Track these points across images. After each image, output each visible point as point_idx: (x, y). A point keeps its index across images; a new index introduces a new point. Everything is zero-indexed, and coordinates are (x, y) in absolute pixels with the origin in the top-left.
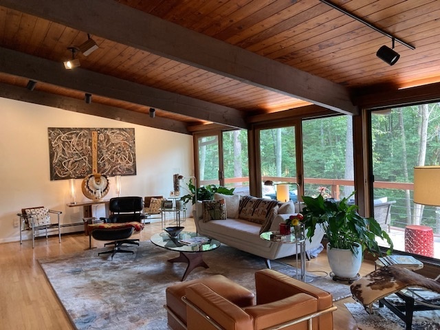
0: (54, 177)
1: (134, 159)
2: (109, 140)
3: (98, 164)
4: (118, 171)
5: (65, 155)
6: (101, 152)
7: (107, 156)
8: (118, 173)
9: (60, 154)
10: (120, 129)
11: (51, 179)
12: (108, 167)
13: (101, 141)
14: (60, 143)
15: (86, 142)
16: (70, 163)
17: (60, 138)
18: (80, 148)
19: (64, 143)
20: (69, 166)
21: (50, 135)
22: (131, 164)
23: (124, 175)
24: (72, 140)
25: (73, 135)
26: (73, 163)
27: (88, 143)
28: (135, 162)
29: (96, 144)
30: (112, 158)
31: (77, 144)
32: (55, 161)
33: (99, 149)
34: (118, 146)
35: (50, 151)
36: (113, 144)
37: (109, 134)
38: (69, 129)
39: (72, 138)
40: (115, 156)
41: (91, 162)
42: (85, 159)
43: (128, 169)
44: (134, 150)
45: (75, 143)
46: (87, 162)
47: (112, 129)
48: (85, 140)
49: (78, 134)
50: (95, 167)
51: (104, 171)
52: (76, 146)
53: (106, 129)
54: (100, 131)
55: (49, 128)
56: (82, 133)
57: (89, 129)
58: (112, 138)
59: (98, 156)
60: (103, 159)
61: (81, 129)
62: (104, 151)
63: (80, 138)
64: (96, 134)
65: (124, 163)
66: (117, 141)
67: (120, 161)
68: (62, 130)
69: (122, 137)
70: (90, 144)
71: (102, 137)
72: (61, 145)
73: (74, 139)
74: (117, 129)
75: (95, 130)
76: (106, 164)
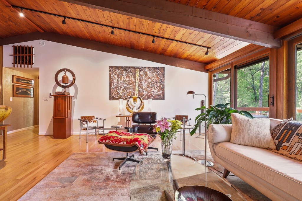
0: (112, 98)
1: (164, 88)
2: (146, 74)
3: (139, 91)
4: (152, 96)
5: (118, 84)
6: (141, 83)
7: (145, 86)
8: (152, 97)
9: (115, 83)
10: (154, 68)
11: (110, 99)
12: (145, 93)
13: (141, 75)
14: (116, 76)
15: (132, 76)
16: (121, 89)
17: (116, 73)
18: (128, 79)
19: (118, 76)
20: (121, 91)
21: (110, 71)
22: (161, 92)
23: (156, 99)
24: (123, 74)
25: (124, 72)
26: (123, 89)
27: (133, 77)
28: (163, 91)
29: (138, 77)
30: (148, 87)
31: (126, 77)
32: (112, 87)
33: (140, 81)
34: (152, 79)
35: (110, 81)
36: (149, 78)
37: (147, 71)
38: (122, 67)
39: (123, 73)
40: (150, 86)
41: (134, 89)
42: (131, 87)
43: (159, 95)
44: (163, 82)
45: (125, 77)
46: (132, 89)
47: (149, 67)
48: (131, 74)
49: (127, 71)
50: (137, 92)
51: (143, 95)
52: (125, 78)
53: (145, 68)
54: (141, 69)
55: (110, 67)
56: (129, 70)
57: (134, 68)
58: (149, 73)
59: (139, 85)
60: (142, 88)
61: (129, 67)
62: (143, 82)
63: (128, 73)
64: (138, 71)
65: (156, 91)
66: (152, 75)
67: (153, 90)
68: (117, 67)
69: (155, 73)
70: (135, 77)
71: (142, 73)
72: (116, 77)
73: (125, 74)
74: (152, 67)
75: (138, 68)
76: (144, 91)
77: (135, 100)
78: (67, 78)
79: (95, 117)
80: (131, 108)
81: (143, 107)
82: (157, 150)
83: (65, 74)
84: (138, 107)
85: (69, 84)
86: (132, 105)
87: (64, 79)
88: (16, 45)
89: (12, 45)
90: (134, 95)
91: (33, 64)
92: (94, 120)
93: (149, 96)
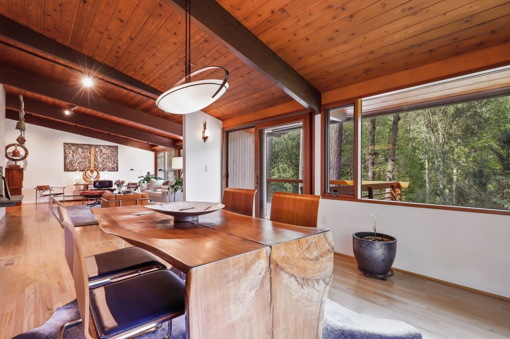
0: (66, 169)
1: (117, 163)
2: (101, 151)
3: (95, 164)
5: (74, 158)
6: (96, 158)
7: (100, 160)
8: (107, 169)
9: (71, 157)
10: (109, 146)
11: (65, 171)
12: (100, 166)
13: (97, 152)
14: (71, 151)
17: (71, 149)
18: (84, 155)
19: (73, 152)
20: (76, 164)
21: (64, 147)
22: (115, 165)
23: (111, 171)
25: (79, 148)
26: (79, 163)
27: (88, 153)
28: (117, 164)
29: (93, 153)
30: (103, 161)
31: (82, 153)
32: (67, 161)
33: (95, 156)
34: (107, 155)
35: (65, 156)
36: (104, 154)
37: (102, 148)
38: (77, 144)
40: (105, 160)
41: (90, 163)
42: (86, 161)
43: (113, 168)
44: (117, 158)
45: (80, 152)
46: (87, 163)
47: (104, 146)
48: (87, 150)
49: (82, 147)
50: (92, 165)
51: (99, 168)
53: (100, 146)
54: (96, 146)
55: (64, 143)
56: (85, 147)
57: (89, 145)
58: (104, 151)
59: (95, 160)
60: (98, 162)
61: (85, 145)
62: (98, 157)
63: (83, 149)
64: (94, 148)
65: (111, 164)
66: (106, 152)
67: (108, 163)
68: (72, 144)
69: (110, 151)
70: (90, 153)
71: (97, 150)
72: (71, 153)
73: (80, 150)
74: (107, 146)
75: (93, 145)
76: (100, 164)
77: (92, 171)
78: (19, 152)
79: (50, 187)
80: (88, 178)
81: (99, 178)
83: (16, 149)
84: (95, 177)
86: (89, 176)
87: (15, 153)
90: (90, 167)
92: (50, 189)
93: (104, 168)
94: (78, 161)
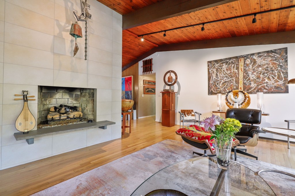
0: (211, 93)
1: (286, 78)
2: (255, 62)
3: (244, 83)
4: (265, 88)
5: (218, 78)
6: (247, 74)
7: (252, 76)
8: (265, 90)
9: (214, 77)
10: (268, 52)
11: (209, 94)
12: (253, 85)
13: (247, 65)
14: (215, 70)
15: (234, 67)
16: (221, 84)
17: (215, 67)
18: (229, 72)
19: (217, 70)
20: (221, 85)
21: (208, 66)
23: (272, 93)
24: (223, 67)
25: (224, 64)
26: (223, 83)
27: (235, 68)
29: (242, 67)
30: (258, 77)
31: (227, 70)
32: (211, 82)
33: (245, 71)
34: (265, 67)
35: (208, 76)
36: (260, 66)
37: (256, 58)
38: (221, 60)
39: (223, 66)
40: (261, 76)
41: (237, 82)
42: (233, 80)
43: (276, 87)
44: (286, 69)
45: (225, 69)
46: (234, 82)
47: (259, 53)
48: (233, 65)
49: (227, 62)
50: (241, 86)
51: (250, 88)
52: (226, 71)
53: (253, 54)
54: (246, 57)
55: (208, 62)
56: (231, 61)
57: (236, 57)
58: (259, 61)
59: (244, 77)
60: (249, 79)
61: (230, 58)
62: (250, 73)
63: (229, 65)
64: (242, 60)
65: (273, 81)
66: (264, 62)
67: (266, 80)
68: (216, 61)
69: (270, 59)
70: (237, 68)
71: (248, 61)
72: (215, 71)
73: (225, 66)
74: (264, 52)
75: (242, 57)
76: (252, 83)
77: (236, 94)
78: (172, 78)
79: (194, 111)
80: (230, 104)
82: (257, 159)
83: (170, 75)
84: (241, 103)
85: (173, 82)
86: (232, 100)
87: (170, 79)
88: (144, 60)
89: (142, 60)
90: (237, 88)
91: (152, 70)
92: (193, 113)
93: (260, 89)
94: (223, 81)
